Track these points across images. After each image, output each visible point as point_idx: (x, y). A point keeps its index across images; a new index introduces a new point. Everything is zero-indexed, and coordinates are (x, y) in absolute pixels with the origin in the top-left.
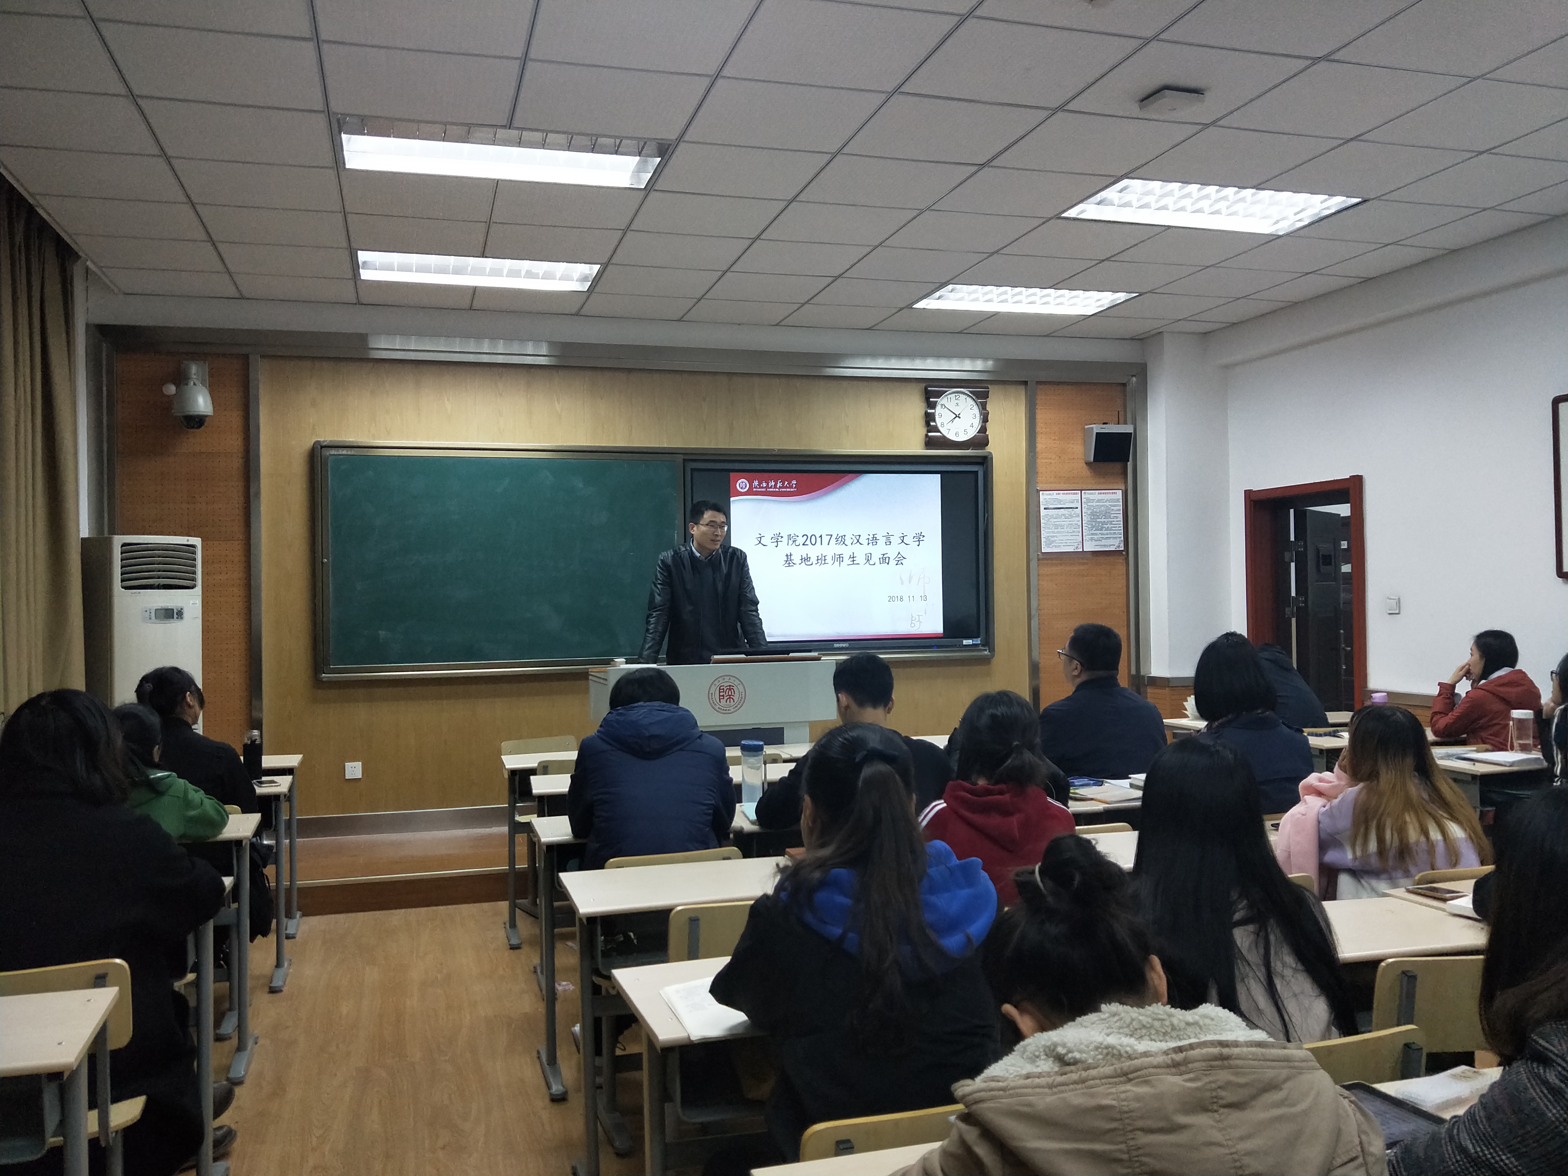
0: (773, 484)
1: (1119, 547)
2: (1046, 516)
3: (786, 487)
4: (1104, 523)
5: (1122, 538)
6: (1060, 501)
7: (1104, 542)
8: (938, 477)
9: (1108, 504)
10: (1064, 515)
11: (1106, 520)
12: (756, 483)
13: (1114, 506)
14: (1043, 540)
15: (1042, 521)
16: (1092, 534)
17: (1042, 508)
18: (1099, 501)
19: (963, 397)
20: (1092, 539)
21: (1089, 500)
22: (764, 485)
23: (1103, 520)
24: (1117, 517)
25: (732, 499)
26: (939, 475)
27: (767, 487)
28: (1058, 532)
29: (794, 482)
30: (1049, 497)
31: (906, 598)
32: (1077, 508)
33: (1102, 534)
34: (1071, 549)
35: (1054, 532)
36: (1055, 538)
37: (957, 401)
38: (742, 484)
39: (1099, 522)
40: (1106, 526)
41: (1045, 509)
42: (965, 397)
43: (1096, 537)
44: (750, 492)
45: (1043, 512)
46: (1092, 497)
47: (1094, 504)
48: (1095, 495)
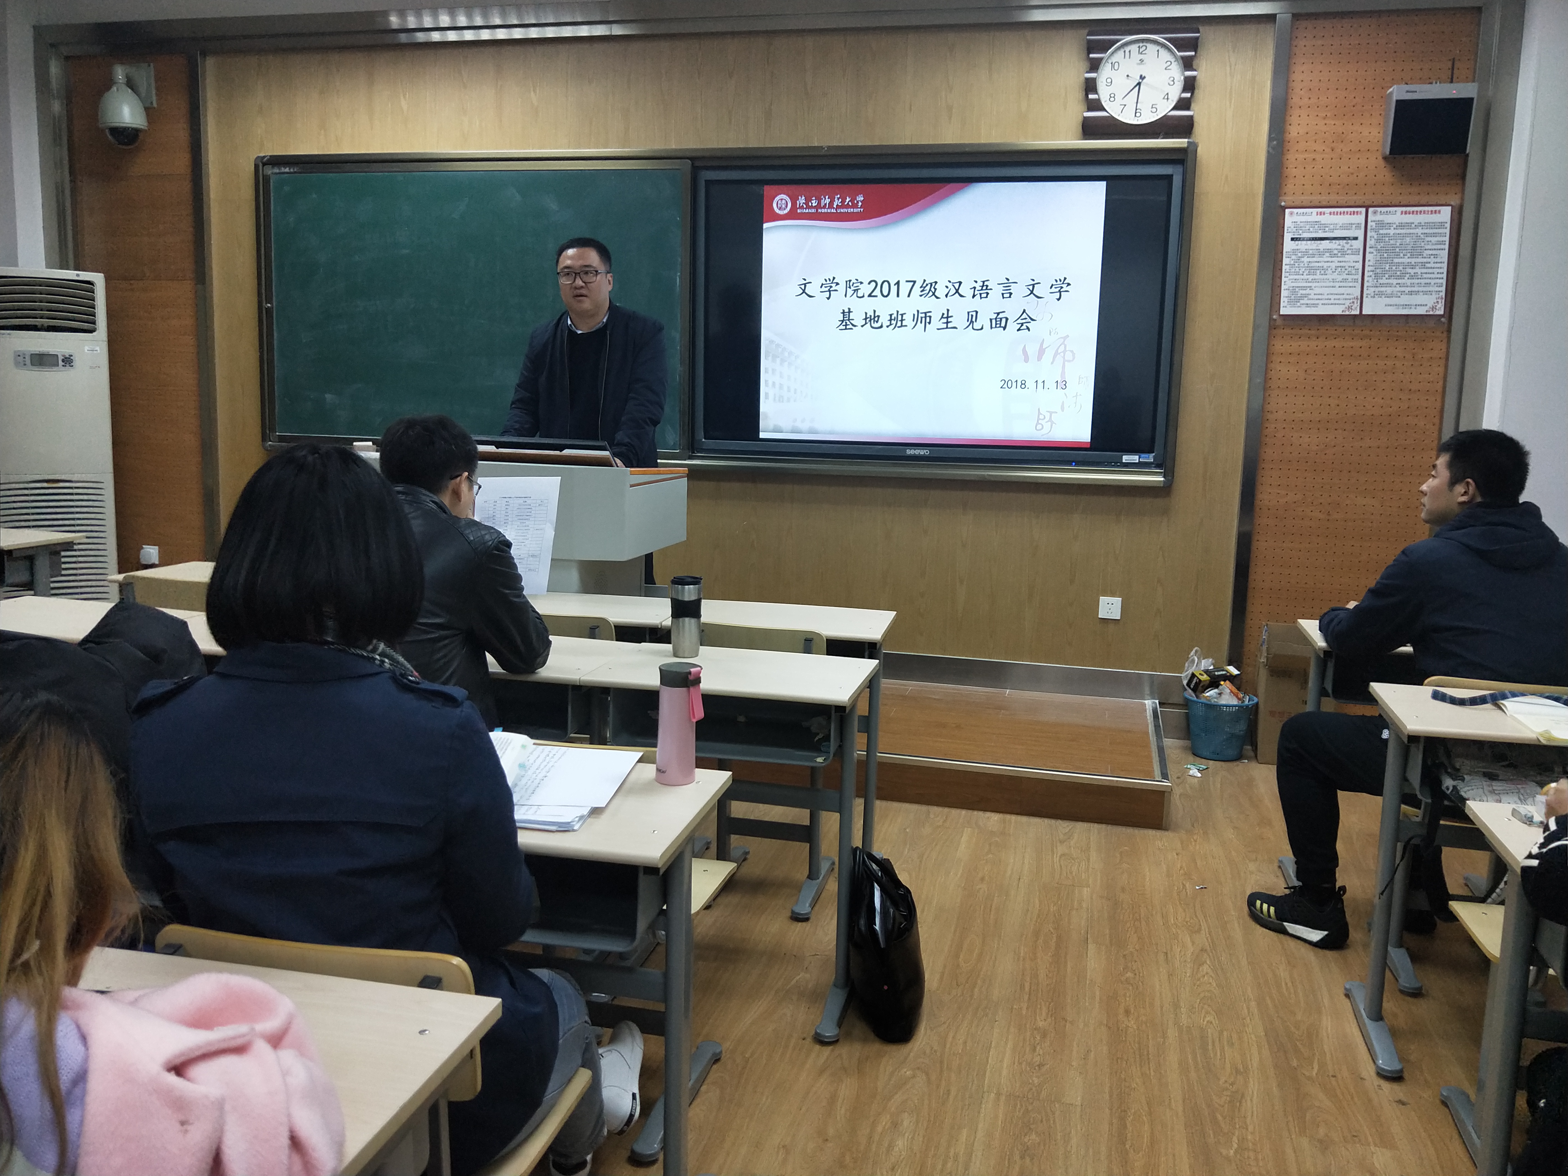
0: (828, 201)
1: (1433, 308)
2: (1294, 251)
3: (848, 206)
5: (1443, 294)
6: (1323, 227)
7: (1405, 300)
8: (1101, 187)
9: (1419, 231)
10: (1329, 251)
11: (1413, 261)
12: (802, 200)
13: (1434, 235)
14: (1284, 293)
15: (1285, 261)
16: (1382, 285)
18: (1401, 226)
19: (1152, 48)
20: (1380, 294)
21: (1381, 225)
22: (814, 203)
23: (1406, 260)
24: (1436, 256)
25: (765, 226)
26: (1104, 184)
27: (819, 206)
28: (1314, 280)
29: (860, 198)
30: (1304, 218)
31: (1030, 384)
34: (1337, 310)
35: (1307, 281)
36: (1308, 291)
37: (1142, 56)
38: (781, 202)
40: (1412, 271)
41: (1292, 239)
42: (1157, 48)
43: (1389, 290)
44: (793, 215)
46: (1388, 219)
47: (1392, 232)
48: (1395, 216)
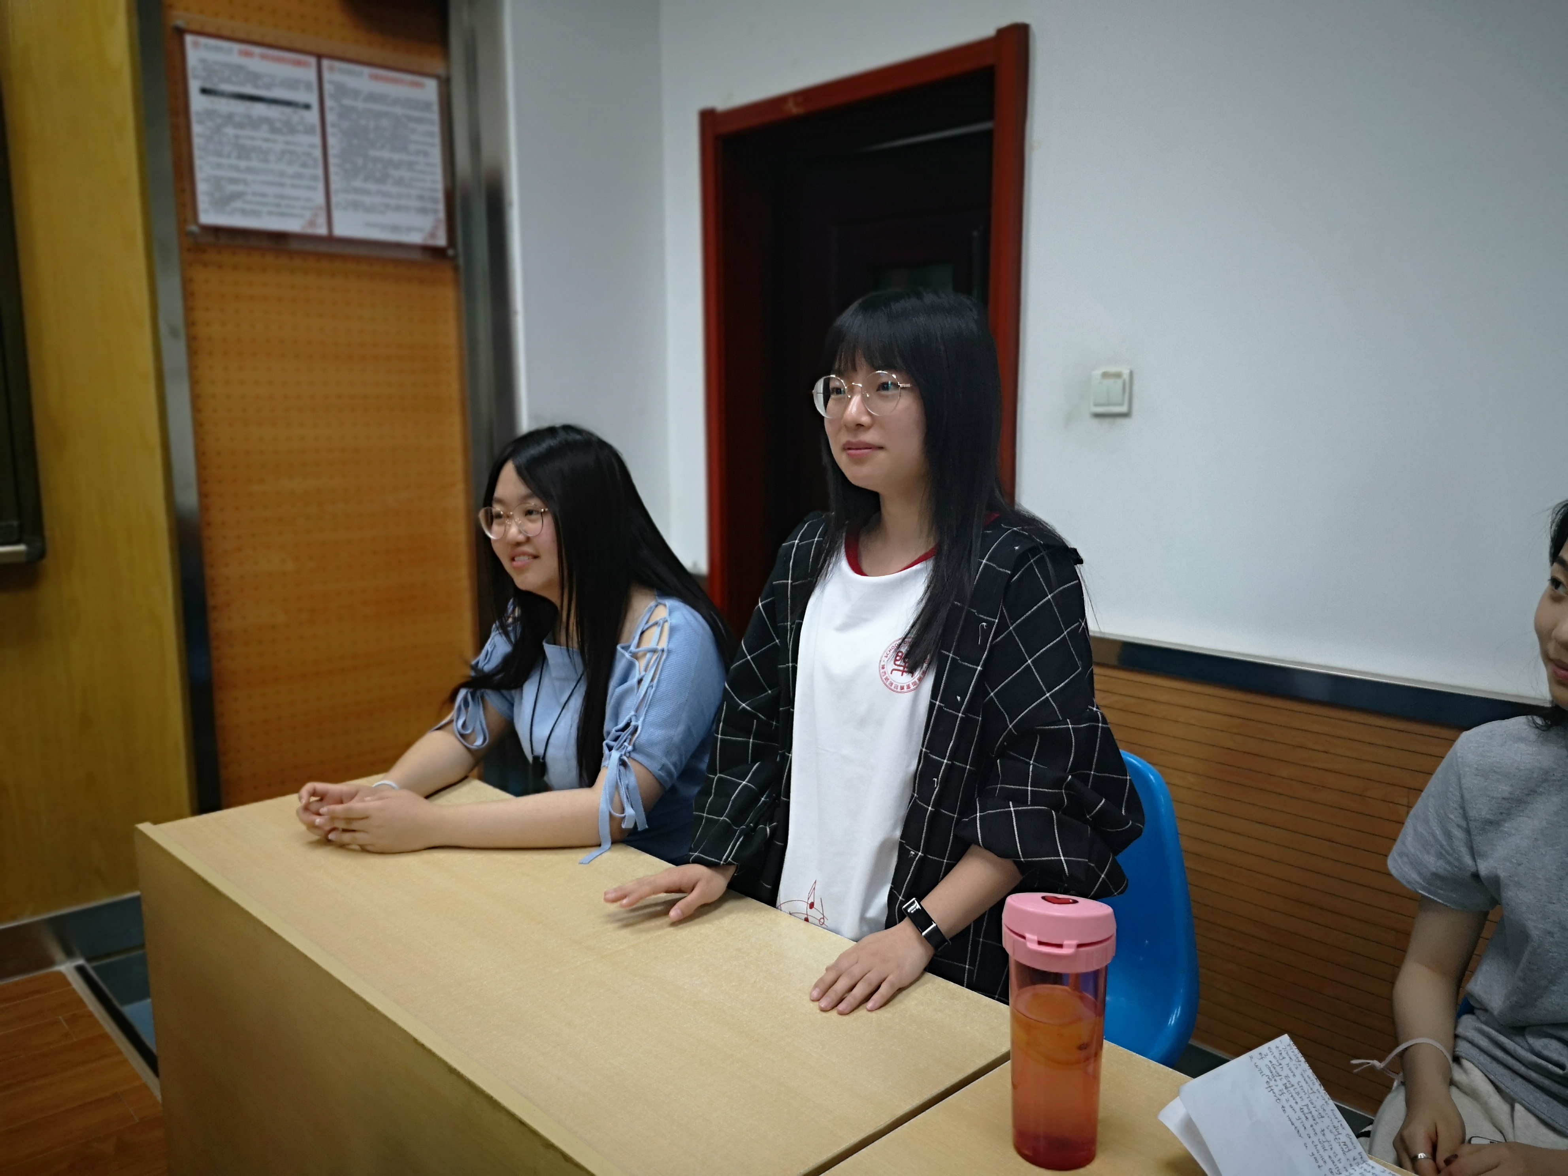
4: (389, 163)
17: (194, 86)
32: (307, 107)
33: (386, 195)
39: (376, 160)
45: (198, 102)
